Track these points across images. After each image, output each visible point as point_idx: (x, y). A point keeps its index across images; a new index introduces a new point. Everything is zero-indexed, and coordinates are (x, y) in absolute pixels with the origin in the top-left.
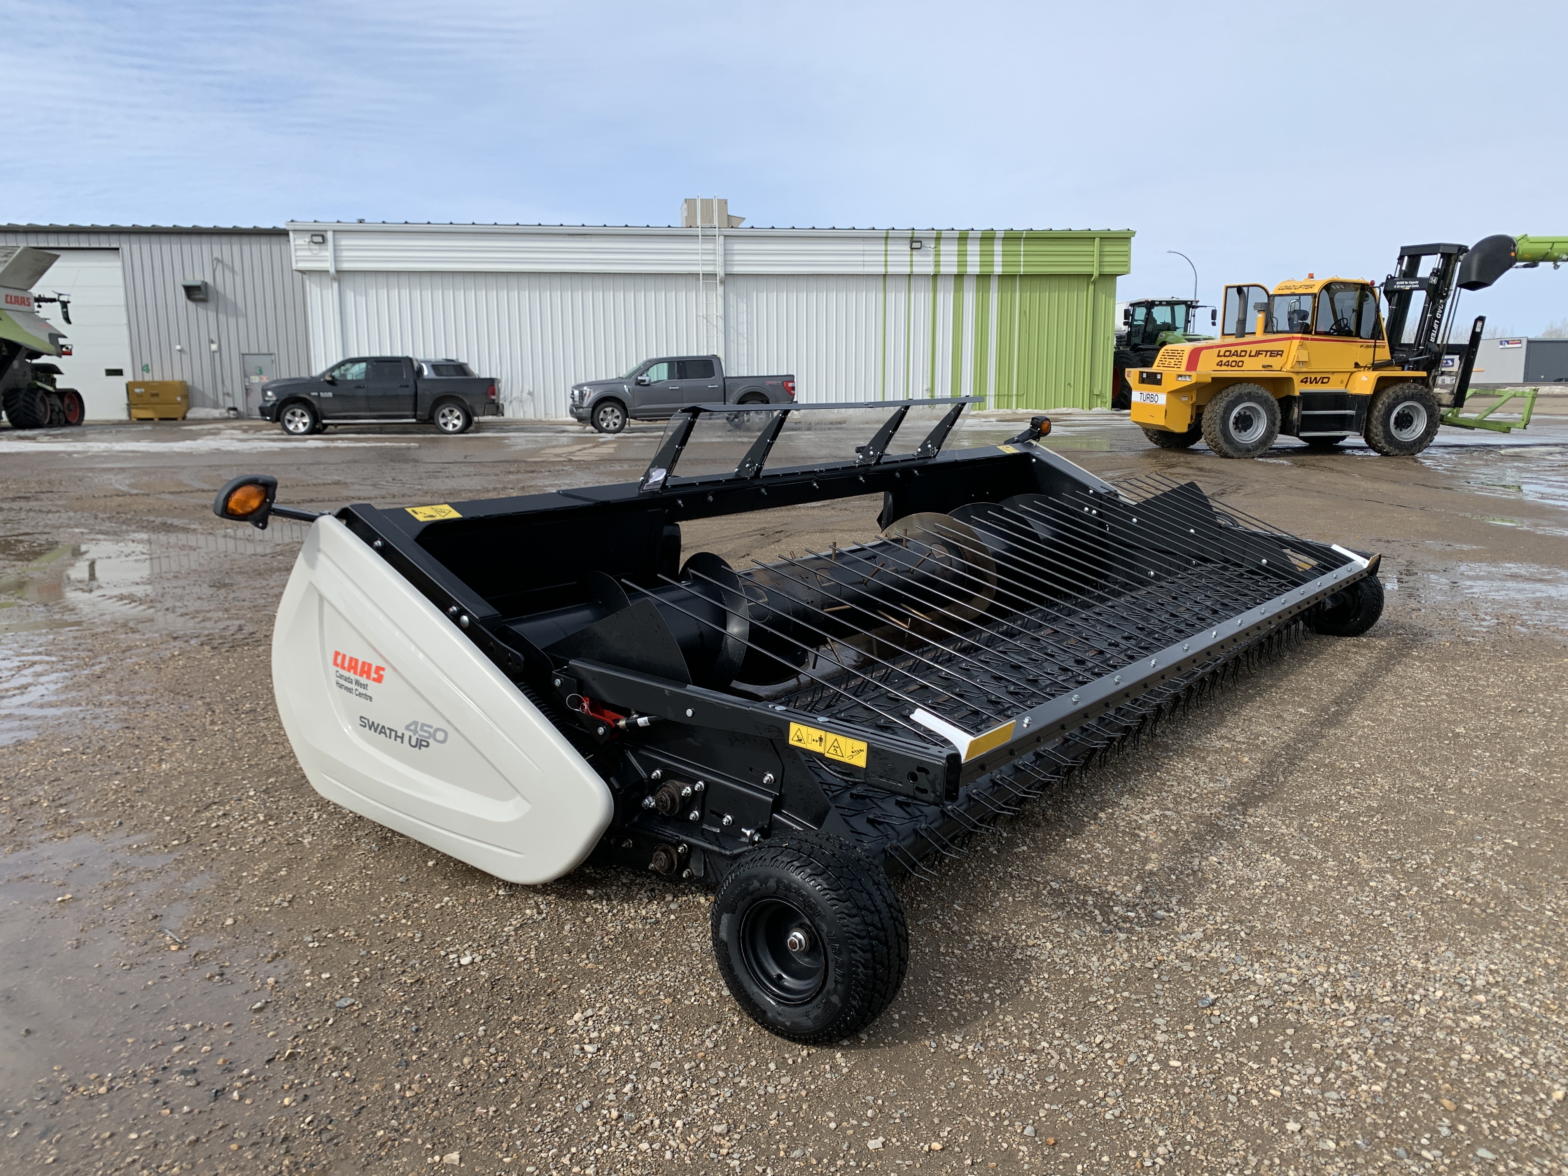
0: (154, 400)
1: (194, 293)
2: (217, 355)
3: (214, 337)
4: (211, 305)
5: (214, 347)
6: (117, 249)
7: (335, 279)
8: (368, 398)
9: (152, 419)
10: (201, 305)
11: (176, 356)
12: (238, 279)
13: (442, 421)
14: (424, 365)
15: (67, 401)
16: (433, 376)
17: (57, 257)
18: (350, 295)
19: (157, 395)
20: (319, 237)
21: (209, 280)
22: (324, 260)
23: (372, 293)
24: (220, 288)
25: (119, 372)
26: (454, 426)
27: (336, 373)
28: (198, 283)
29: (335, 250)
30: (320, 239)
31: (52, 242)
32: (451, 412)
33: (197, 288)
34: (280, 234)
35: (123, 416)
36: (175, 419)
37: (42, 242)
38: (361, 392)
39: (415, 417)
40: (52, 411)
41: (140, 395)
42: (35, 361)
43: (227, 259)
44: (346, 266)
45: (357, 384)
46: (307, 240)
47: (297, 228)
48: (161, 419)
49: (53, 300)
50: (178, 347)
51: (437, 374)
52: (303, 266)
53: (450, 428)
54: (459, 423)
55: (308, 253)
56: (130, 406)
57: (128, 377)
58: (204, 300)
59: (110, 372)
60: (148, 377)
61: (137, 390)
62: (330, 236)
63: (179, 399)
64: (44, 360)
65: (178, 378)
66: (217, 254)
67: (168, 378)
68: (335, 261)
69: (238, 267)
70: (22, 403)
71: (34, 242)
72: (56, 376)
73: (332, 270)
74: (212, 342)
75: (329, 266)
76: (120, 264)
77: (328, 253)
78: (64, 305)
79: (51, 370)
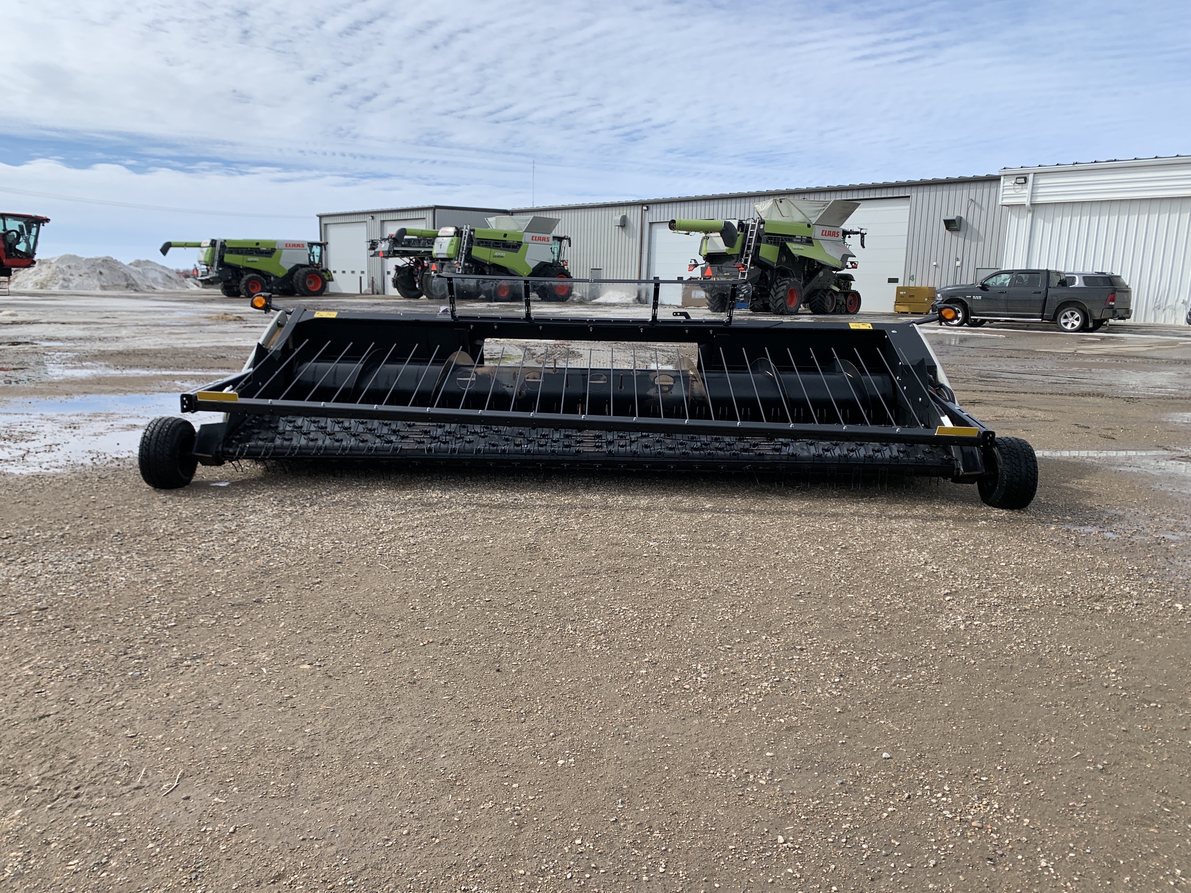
0: (911, 299)
1: (951, 225)
2: (959, 269)
3: (959, 256)
4: (961, 233)
5: (958, 263)
6: (909, 197)
7: (1030, 211)
8: (1007, 301)
9: (907, 313)
10: (955, 233)
11: (932, 269)
12: (984, 213)
13: (1063, 321)
14: (1077, 277)
15: (850, 298)
16: (1082, 285)
17: (859, 204)
18: (1040, 222)
19: (913, 296)
20: (1022, 179)
21: (963, 216)
22: (1023, 195)
23: (1058, 220)
24: (970, 221)
25: (895, 280)
26: (1073, 325)
27: (990, 282)
28: (954, 218)
29: (1033, 188)
30: (1022, 181)
31: (855, 196)
32: (1072, 314)
33: (953, 221)
34: (997, 179)
35: (892, 311)
36: (922, 313)
37: (850, 196)
38: (1003, 296)
39: (1042, 317)
40: (837, 304)
41: (902, 296)
42: (838, 272)
43: (978, 200)
44: (1039, 200)
45: (1002, 291)
46: (1013, 182)
47: (1007, 173)
48: (912, 313)
49: (857, 233)
50: (935, 263)
51: (1085, 284)
52: (1006, 201)
53: (1069, 327)
54: (1077, 324)
55: (1013, 192)
56: (897, 303)
57: (900, 284)
58: (958, 230)
59: (891, 281)
60: (912, 284)
61: (901, 293)
62: (1030, 177)
63: (926, 299)
64: (845, 271)
65: (931, 285)
66: (972, 197)
67: (924, 285)
68: (1032, 197)
69: (985, 205)
70: (818, 298)
71: (845, 196)
72: (852, 282)
73: (1028, 204)
74: (958, 260)
75: (1026, 201)
76: (909, 207)
77: (1027, 191)
78: (863, 236)
79: (849, 278)
